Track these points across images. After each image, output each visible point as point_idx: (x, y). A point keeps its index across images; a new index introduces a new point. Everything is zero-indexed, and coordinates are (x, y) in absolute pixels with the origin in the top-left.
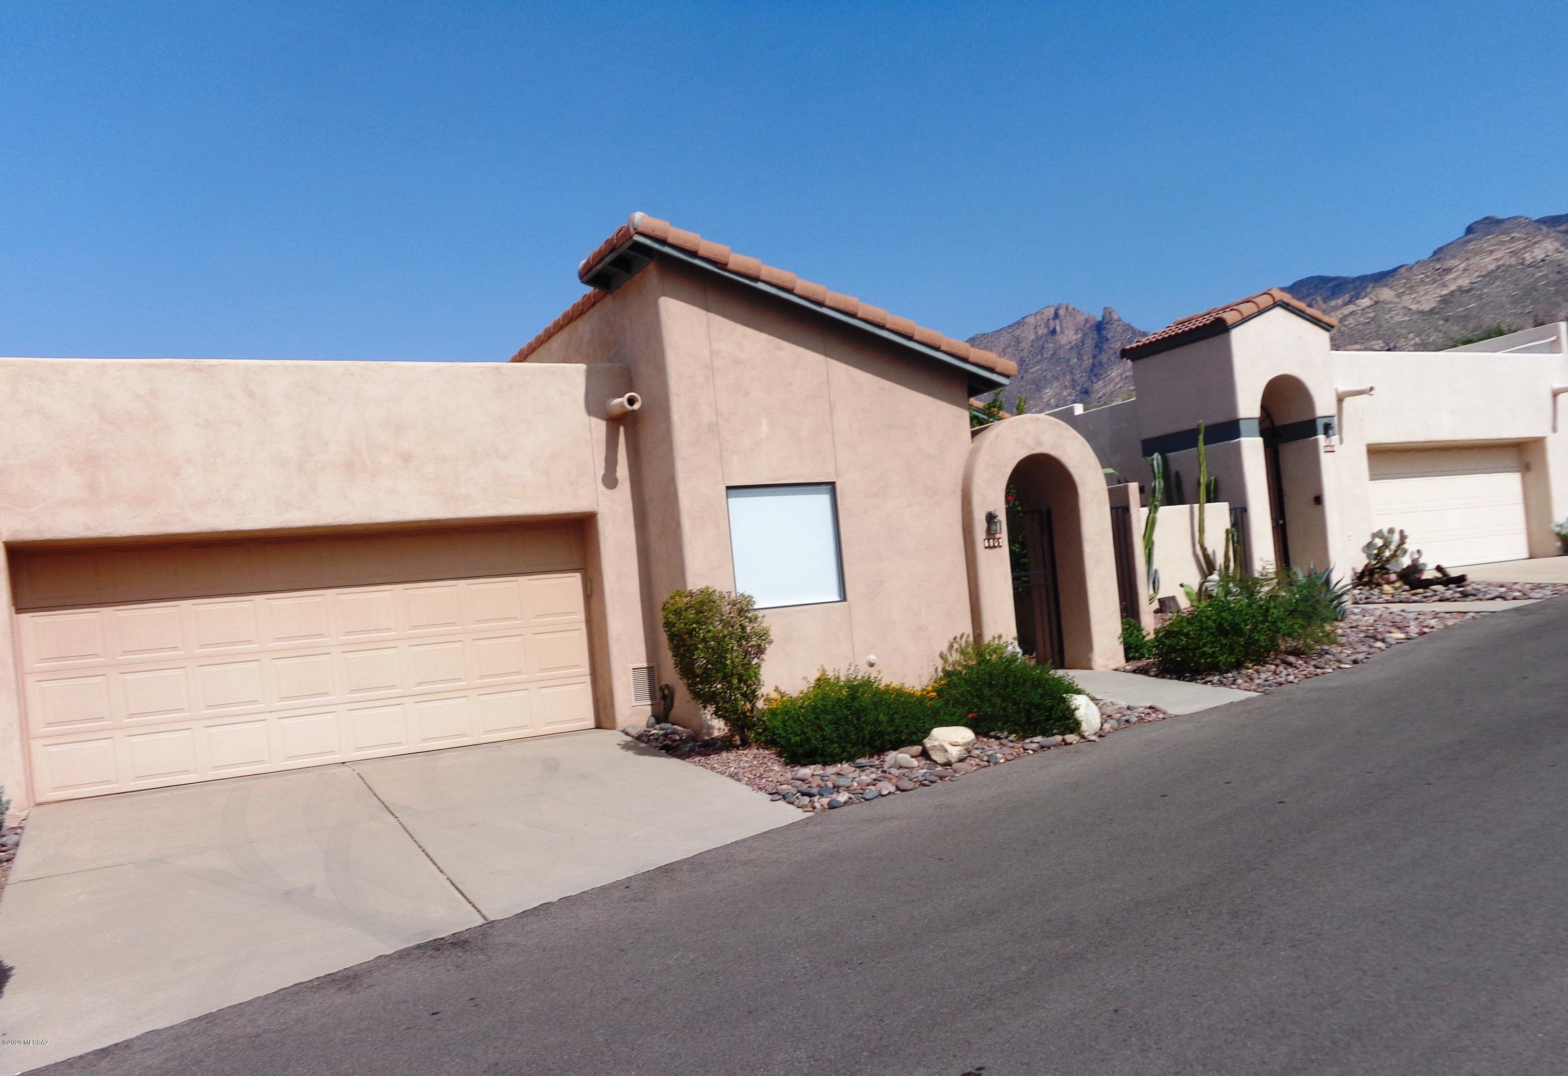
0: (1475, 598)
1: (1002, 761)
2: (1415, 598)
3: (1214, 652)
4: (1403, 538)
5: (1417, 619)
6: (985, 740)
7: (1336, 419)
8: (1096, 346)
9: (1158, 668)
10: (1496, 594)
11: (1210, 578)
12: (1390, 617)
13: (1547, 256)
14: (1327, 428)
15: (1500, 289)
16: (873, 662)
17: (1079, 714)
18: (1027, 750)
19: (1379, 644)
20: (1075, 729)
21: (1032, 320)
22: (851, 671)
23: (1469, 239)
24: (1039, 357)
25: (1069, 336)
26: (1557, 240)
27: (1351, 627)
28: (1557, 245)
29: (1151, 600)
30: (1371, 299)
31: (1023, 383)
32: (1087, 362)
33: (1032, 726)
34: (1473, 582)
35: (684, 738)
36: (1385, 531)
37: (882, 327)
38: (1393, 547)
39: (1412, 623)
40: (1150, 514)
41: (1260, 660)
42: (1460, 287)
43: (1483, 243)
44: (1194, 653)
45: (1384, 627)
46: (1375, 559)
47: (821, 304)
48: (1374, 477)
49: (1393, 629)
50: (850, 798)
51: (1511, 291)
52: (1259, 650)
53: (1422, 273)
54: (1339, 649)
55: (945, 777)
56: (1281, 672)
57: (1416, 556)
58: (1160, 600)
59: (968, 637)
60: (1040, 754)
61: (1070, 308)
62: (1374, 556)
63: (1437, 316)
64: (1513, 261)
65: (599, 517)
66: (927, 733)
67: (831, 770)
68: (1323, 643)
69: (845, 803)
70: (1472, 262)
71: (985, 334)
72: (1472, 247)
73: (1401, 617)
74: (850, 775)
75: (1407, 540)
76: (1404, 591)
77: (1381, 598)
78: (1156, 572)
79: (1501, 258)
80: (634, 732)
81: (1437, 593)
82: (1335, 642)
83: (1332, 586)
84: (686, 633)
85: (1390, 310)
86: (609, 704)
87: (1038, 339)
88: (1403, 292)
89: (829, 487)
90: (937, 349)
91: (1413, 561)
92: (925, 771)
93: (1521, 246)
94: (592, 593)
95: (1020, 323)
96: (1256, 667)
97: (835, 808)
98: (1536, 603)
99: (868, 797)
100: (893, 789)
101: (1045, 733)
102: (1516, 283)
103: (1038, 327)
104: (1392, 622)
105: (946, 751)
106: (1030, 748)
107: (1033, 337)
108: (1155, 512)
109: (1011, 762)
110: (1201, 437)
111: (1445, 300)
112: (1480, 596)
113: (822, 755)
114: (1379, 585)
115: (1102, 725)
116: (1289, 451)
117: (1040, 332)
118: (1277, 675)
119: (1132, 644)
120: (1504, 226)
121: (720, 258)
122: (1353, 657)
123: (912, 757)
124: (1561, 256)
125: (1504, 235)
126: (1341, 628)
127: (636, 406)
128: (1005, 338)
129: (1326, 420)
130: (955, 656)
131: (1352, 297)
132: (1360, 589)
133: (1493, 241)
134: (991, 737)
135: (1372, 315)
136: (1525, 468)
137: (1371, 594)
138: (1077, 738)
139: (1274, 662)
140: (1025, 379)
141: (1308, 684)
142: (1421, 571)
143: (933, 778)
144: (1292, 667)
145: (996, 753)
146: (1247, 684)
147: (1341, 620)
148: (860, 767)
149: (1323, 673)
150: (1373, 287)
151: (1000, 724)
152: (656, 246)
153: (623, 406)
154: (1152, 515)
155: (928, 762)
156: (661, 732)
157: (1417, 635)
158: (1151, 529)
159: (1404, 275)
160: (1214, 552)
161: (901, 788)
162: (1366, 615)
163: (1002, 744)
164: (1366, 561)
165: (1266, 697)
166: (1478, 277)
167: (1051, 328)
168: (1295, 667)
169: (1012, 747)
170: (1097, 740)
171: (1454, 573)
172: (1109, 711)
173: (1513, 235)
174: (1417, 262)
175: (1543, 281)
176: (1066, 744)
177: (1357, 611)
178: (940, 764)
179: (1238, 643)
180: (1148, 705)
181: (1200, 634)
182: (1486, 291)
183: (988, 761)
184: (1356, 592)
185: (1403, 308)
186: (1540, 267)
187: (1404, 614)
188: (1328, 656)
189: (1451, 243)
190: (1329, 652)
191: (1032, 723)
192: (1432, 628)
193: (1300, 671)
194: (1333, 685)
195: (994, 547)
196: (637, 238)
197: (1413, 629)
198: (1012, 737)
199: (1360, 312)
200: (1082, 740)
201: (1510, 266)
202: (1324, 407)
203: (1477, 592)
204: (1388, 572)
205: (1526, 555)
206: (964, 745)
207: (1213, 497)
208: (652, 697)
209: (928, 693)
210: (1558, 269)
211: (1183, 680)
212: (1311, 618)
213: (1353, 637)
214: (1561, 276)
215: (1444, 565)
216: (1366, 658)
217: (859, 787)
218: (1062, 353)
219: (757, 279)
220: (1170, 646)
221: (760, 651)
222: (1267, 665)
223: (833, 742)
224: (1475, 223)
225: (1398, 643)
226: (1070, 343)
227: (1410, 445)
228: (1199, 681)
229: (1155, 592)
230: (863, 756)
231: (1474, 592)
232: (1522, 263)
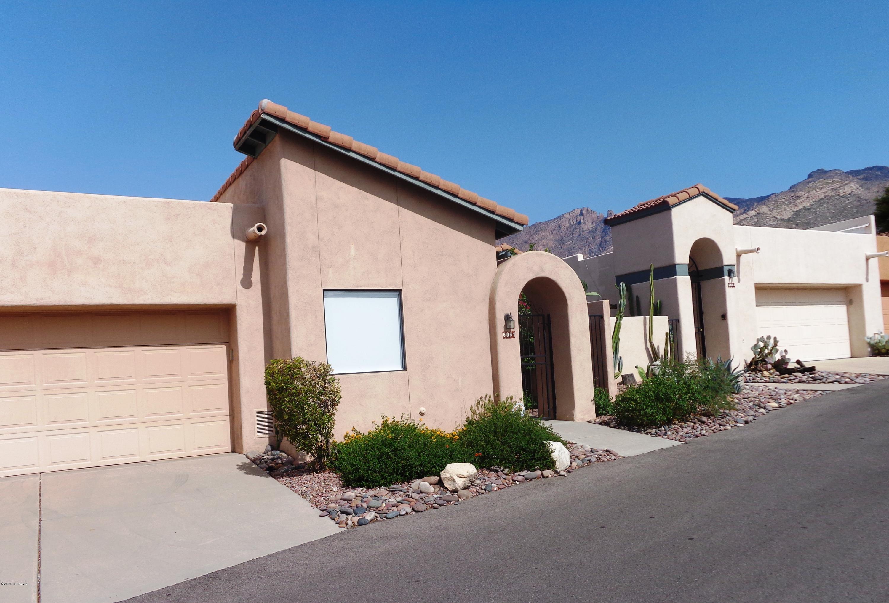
0: (821, 381)
1: (495, 489)
2: (782, 380)
3: (653, 413)
4: (776, 342)
5: (785, 394)
6: (487, 472)
7: (736, 266)
8: (603, 231)
9: (617, 422)
10: (834, 379)
11: (654, 363)
12: (768, 392)
13: (852, 192)
14: (730, 273)
15: (826, 209)
16: (423, 412)
17: (554, 456)
18: (515, 481)
19: (762, 410)
20: (551, 466)
21: (567, 216)
22: (403, 419)
23: (810, 181)
24: (571, 236)
25: (588, 225)
26: (858, 183)
27: (744, 398)
28: (858, 186)
29: (616, 377)
30: (756, 212)
31: (562, 250)
32: (598, 241)
33: (520, 464)
34: (819, 371)
35: (284, 462)
36: (765, 337)
37: (437, 188)
38: (770, 348)
39: (782, 396)
40: (617, 321)
41: (684, 419)
42: (804, 207)
43: (817, 183)
44: (639, 412)
45: (765, 399)
46: (759, 355)
47: (395, 170)
48: (759, 304)
49: (771, 401)
50: (376, 517)
51: (832, 210)
52: (683, 412)
53: (784, 198)
54: (736, 413)
55: (450, 502)
56: (697, 428)
57: (784, 354)
58: (622, 376)
59: (490, 397)
60: (524, 484)
61: (589, 210)
62: (758, 353)
63: (792, 222)
64: (833, 194)
65: (238, 308)
66: (443, 467)
67: (372, 492)
68: (726, 409)
69: (372, 521)
70: (811, 193)
71: (541, 223)
72: (811, 185)
73: (775, 393)
74: (383, 498)
75: (778, 344)
76: (775, 376)
77: (762, 379)
78: (620, 358)
79: (827, 192)
80: (252, 456)
81: (798, 377)
82: (733, 408)
83: (732, 371)
84: (277, 390)
85: (766, 218)
86: (240, 436)
87: (571, 226)
88: (772, 209)
89: (398, 293)
90: (474, 204)
91: (781, 357)
92: (438, 495)
93: (838, 186)
94: (233, 359)
95: (561, 217)
96: (680, 424)
97: (363, 525)
98: (861, 386)
99: (388, 516)
100: (409, 510)
101: (530, 468)
102: (834, 206)
103: (571, 220)
104: (770, 396)
105: (455, 481)
106: (517, 480)
107: (568, 225)
108: (621, 320)
109: (502, 491)
110: (652, 274)
111: (796, 214)
112: (824, 380)
113: (367, 481)
114: (761, 371)
115: (571, 463)
116: (707, 286)
117: (572, 223)
118: (695, 429)
119: (600, 405)
120: (828, 175)
121: (323, 134)
122: (745, 419)
123: (431, 485)
124: (859, 192)
125: (829, 179)
126: (737, 399)
127: (263, 233)
128: (552, 225)
129: (730, 267)
130: (481, 410)
131: (745, 210)
132: (750, 373)
133: (823, 183)
134: (492, 470)
135: (756, 220)
136: (849, 303)
137: (756, 376)
138: (552, 473)
139: (693, 421)
140: (563, 248)
141: (715, 437)
142: (787, 363)
143: (442, 502)
144: (704, 424)
145: (492, 483)
146: (674, 436)
147: (738, 393)
148: (392, 491)
149: (724, 429)
150: (757, 205)
151: (498, 461)
152: (278, 123)
153: (254, 232)
154: (618, 322)
155: (442, 489)
156: (271, 457)
157: (786, 405)
158: (618, 330)
159: (774, 199)
160: (658, 346)
161: (416, 509)
162: (754, 390)
163: (498, 476)
164: (754, 356)
165: (687, 445)
166: (814, 202)
167: (578, 221)
168: (707, 424)
169: (505, 479)
170: (566, 475)
171: (807, 365)
172: (576, 453)
173: (834, 179)
174: (781, 192)
175: (850, 205)
176: (544, 477)
177: (747, 387)
178: (450, 491)
179: (669, 407)
180: (605, 449)
181: (644, 400)
182: (818, 209)
183: (485, 490)
184: (747, 375)
185: (772, 217)
186: (849, 197)
187: (777, 390)
188: (728, 417)
189: (800, 183)
190: (729, 415)
191: (520, 461)
192: (796, 400)
193: (709, 428)
194: (731, 438)
195: (510, 337)
196: (264, 116)
197: (784, 401)
198: (506, 471)
199: (749, 218)
200: (555, 475)
201: (832, 196)
202: (728, 259)
203: (822, 377)
204: (766, 363)
205: (849, 356)
206: (469, 477)
207: (658, 312)
208: (270, 432)
209: (454, 436)
210: (858, 199)
211: (632, 431)
212: (717, 392)
213: (745, 405)
214: (859, 203)
215: (801, 360)
216: (754, 419)
217: (385, 508)
218: (584, 235)
219: (349, 150)
220: (624, 407)
221: (334, 403)
222: (689, 423)
223: (375, 472)
224: (813, 172)
225: (773, 410)
226: (588, 229)
227: (780, 285)
228: (643, 432)
229: (619, 371)
230: (396, 482)
231: (821, 378)
232: (838, 195)
